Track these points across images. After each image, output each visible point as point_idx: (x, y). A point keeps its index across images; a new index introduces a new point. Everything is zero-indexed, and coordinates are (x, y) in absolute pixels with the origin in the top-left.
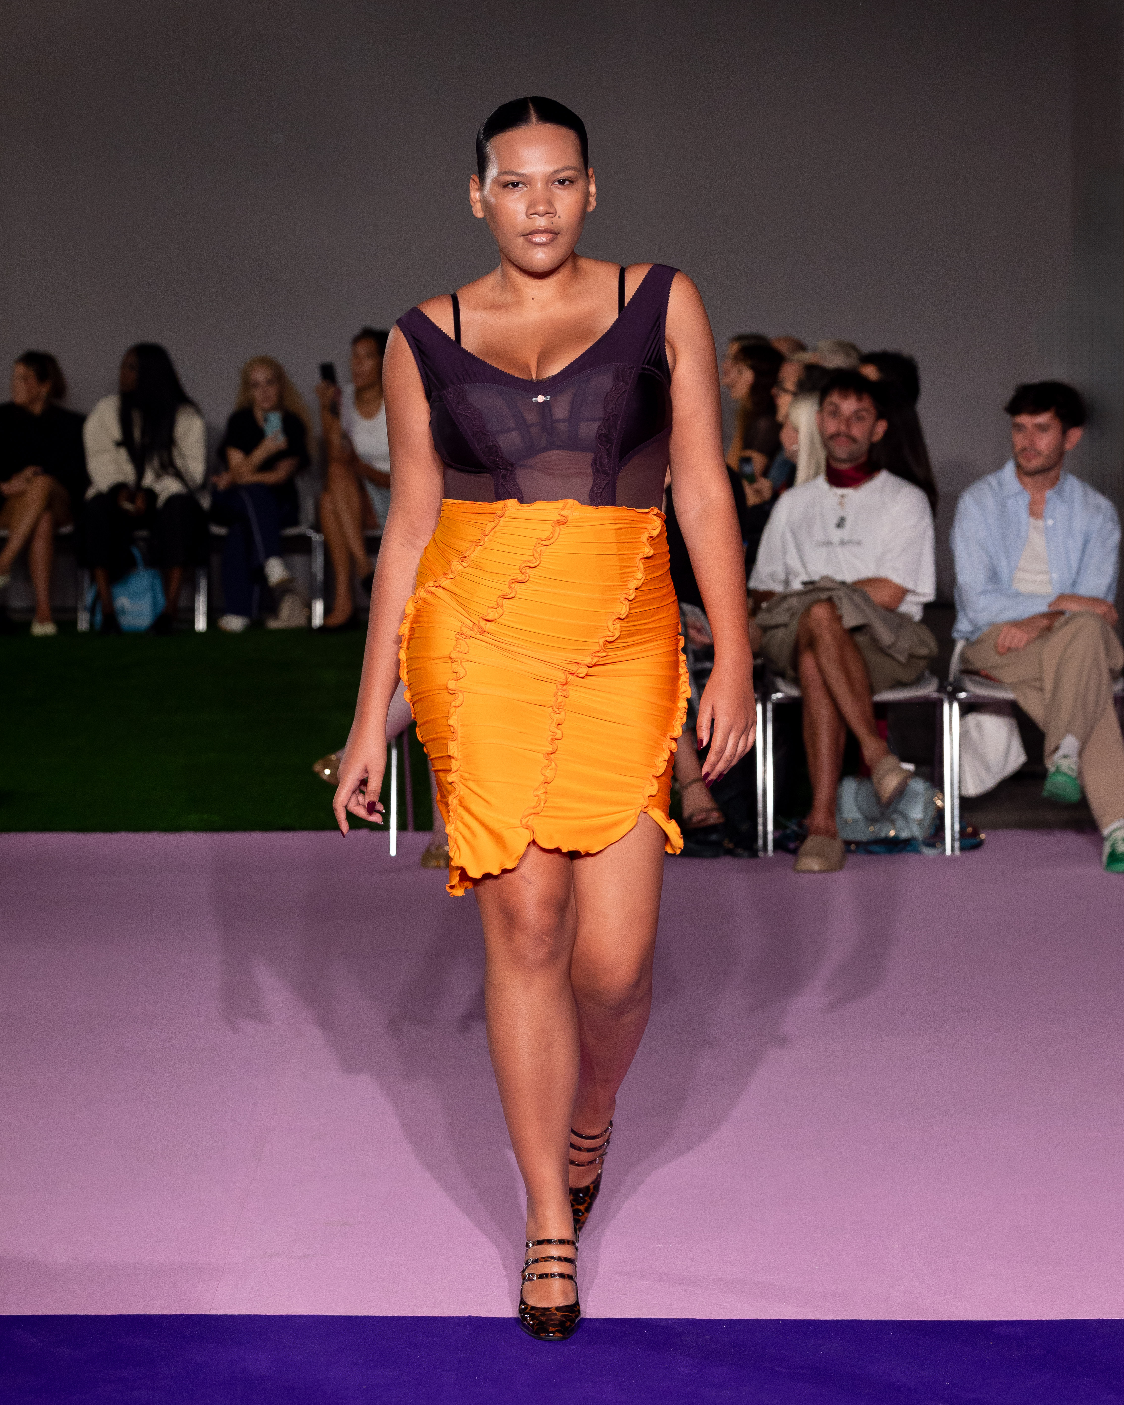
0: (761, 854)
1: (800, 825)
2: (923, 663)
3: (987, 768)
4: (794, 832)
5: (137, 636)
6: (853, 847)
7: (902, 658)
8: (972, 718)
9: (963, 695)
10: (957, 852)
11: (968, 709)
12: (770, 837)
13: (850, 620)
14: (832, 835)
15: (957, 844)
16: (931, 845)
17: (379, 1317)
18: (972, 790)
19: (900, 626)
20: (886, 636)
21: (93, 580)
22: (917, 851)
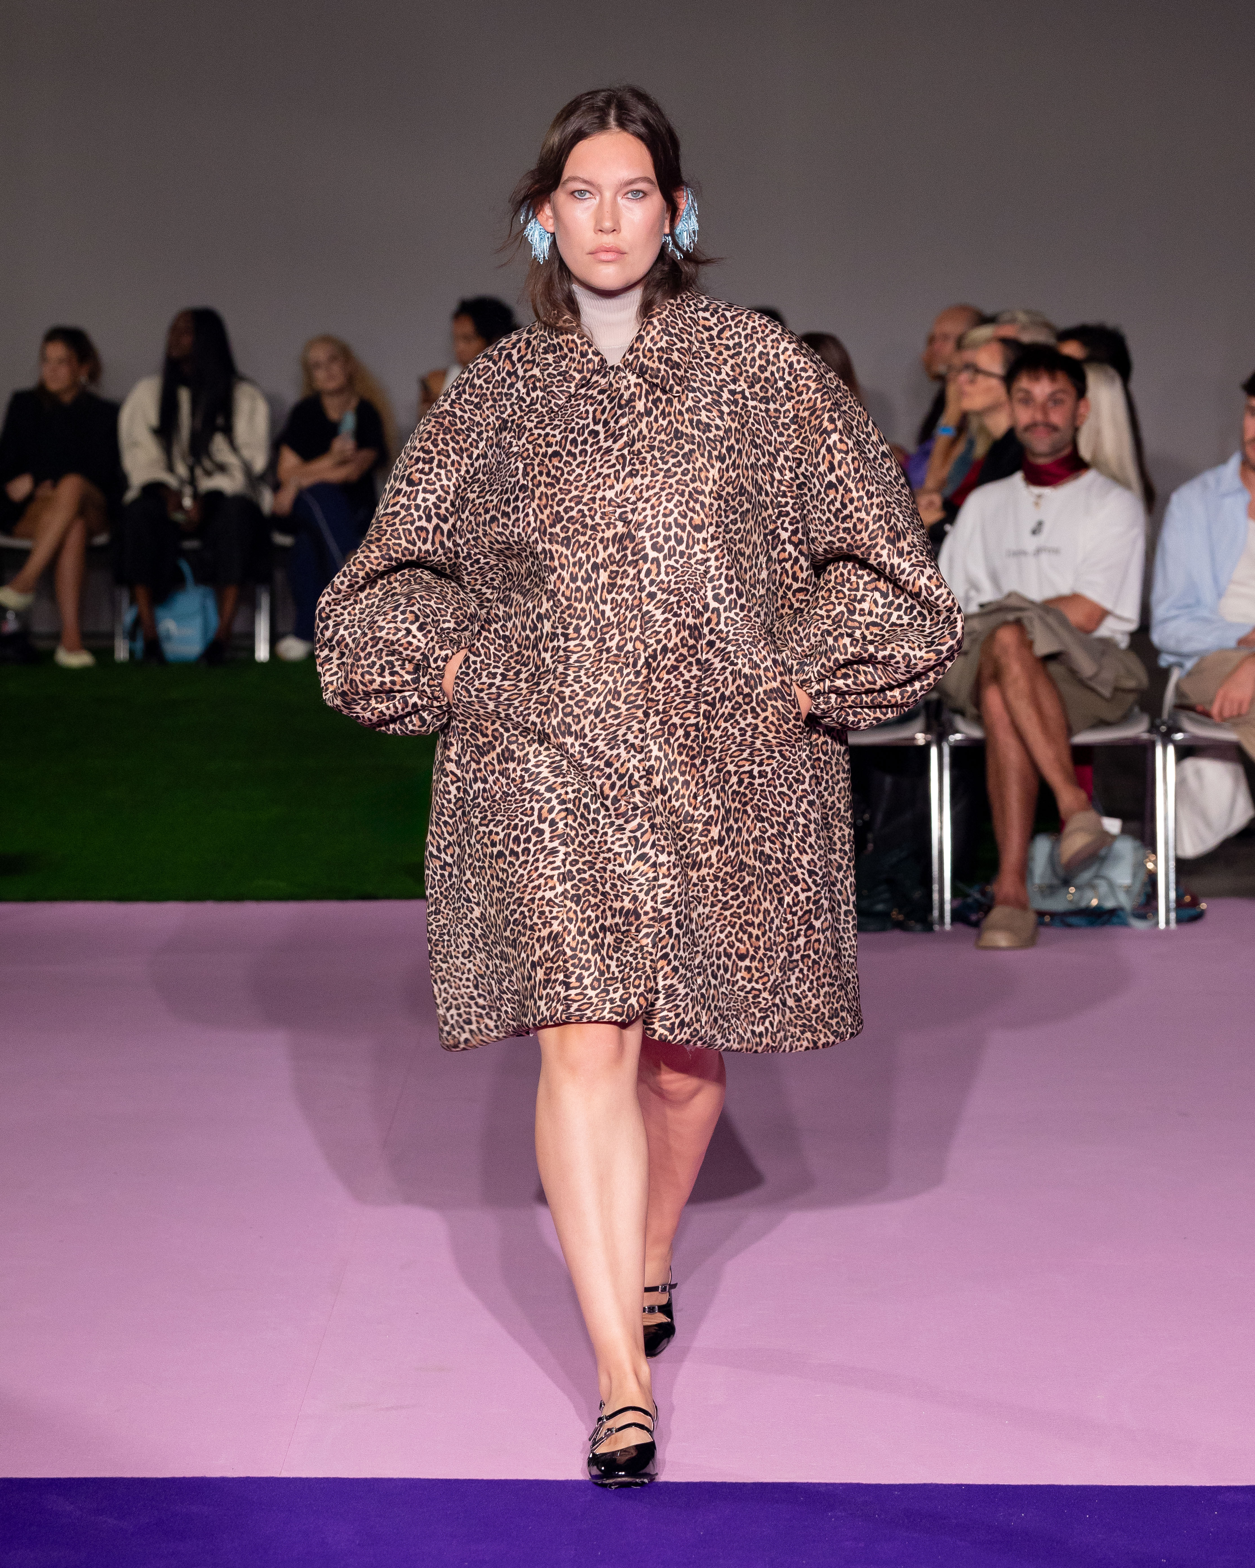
0: (937, 927)
1: (983, 893)
2: (1131, 698)
3: (1208, 824)
4: (976, 901)
5: (186, 667)
6: (1047, 919)
7: (1106, 692)
8: (1190, 764)
9: (1179, 736)
10: (1173, 925)
11: (1185, 752)
12: (948, 907)
13: (1043, 647)
14: (1022, 905)
15: (1173, 916)
16: (1142, 916)
17: (482, 1480)
18: (1191, 849)
19: (1103, 653)
20: (1086, 666)
21: (133, 601)
22: (1125, 924)
